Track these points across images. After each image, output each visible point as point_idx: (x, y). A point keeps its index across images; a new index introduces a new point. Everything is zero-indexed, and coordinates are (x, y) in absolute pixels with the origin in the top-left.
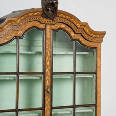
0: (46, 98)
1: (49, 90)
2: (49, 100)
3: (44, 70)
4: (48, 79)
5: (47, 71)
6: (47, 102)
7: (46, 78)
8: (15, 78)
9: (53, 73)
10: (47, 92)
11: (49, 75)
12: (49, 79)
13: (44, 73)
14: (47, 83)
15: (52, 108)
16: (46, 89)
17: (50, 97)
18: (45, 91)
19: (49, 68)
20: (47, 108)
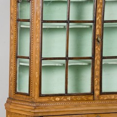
0: (96, 47)
1: (99, 39)
2: (99, 49)
3: (95, 17)
4: (98, 28)
5: (97, 19)
6: (97, 52)
7: (97, 27)
8: (65, 26)
9: (104, 22)
10: (97, 41)
11: (100, 23)
12: (100, 27)
13: (94, 22)
14: (98, 32)
15: (102, 58)
16: (96, 38)
17: (100, 47)
18: (95, 40)
19: (100, 16)
20: (97, 57)
